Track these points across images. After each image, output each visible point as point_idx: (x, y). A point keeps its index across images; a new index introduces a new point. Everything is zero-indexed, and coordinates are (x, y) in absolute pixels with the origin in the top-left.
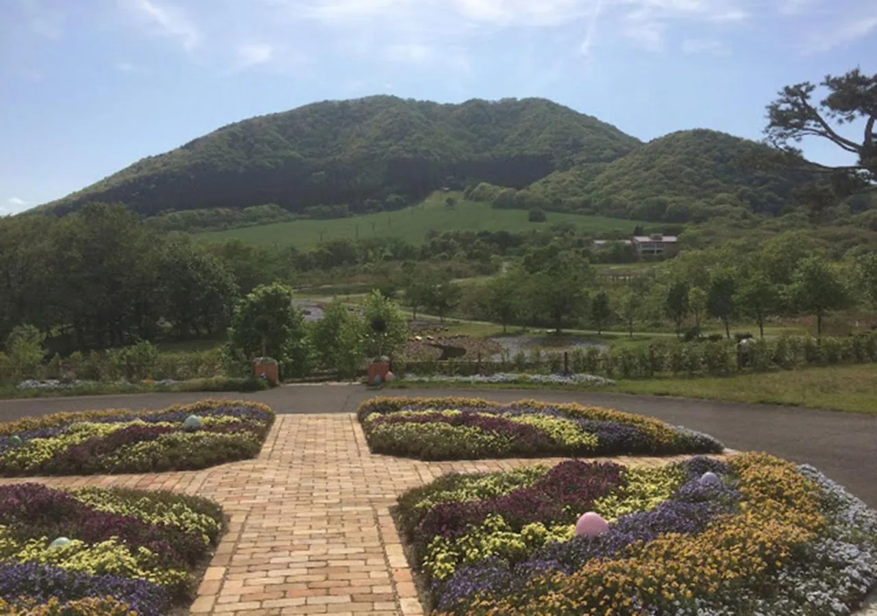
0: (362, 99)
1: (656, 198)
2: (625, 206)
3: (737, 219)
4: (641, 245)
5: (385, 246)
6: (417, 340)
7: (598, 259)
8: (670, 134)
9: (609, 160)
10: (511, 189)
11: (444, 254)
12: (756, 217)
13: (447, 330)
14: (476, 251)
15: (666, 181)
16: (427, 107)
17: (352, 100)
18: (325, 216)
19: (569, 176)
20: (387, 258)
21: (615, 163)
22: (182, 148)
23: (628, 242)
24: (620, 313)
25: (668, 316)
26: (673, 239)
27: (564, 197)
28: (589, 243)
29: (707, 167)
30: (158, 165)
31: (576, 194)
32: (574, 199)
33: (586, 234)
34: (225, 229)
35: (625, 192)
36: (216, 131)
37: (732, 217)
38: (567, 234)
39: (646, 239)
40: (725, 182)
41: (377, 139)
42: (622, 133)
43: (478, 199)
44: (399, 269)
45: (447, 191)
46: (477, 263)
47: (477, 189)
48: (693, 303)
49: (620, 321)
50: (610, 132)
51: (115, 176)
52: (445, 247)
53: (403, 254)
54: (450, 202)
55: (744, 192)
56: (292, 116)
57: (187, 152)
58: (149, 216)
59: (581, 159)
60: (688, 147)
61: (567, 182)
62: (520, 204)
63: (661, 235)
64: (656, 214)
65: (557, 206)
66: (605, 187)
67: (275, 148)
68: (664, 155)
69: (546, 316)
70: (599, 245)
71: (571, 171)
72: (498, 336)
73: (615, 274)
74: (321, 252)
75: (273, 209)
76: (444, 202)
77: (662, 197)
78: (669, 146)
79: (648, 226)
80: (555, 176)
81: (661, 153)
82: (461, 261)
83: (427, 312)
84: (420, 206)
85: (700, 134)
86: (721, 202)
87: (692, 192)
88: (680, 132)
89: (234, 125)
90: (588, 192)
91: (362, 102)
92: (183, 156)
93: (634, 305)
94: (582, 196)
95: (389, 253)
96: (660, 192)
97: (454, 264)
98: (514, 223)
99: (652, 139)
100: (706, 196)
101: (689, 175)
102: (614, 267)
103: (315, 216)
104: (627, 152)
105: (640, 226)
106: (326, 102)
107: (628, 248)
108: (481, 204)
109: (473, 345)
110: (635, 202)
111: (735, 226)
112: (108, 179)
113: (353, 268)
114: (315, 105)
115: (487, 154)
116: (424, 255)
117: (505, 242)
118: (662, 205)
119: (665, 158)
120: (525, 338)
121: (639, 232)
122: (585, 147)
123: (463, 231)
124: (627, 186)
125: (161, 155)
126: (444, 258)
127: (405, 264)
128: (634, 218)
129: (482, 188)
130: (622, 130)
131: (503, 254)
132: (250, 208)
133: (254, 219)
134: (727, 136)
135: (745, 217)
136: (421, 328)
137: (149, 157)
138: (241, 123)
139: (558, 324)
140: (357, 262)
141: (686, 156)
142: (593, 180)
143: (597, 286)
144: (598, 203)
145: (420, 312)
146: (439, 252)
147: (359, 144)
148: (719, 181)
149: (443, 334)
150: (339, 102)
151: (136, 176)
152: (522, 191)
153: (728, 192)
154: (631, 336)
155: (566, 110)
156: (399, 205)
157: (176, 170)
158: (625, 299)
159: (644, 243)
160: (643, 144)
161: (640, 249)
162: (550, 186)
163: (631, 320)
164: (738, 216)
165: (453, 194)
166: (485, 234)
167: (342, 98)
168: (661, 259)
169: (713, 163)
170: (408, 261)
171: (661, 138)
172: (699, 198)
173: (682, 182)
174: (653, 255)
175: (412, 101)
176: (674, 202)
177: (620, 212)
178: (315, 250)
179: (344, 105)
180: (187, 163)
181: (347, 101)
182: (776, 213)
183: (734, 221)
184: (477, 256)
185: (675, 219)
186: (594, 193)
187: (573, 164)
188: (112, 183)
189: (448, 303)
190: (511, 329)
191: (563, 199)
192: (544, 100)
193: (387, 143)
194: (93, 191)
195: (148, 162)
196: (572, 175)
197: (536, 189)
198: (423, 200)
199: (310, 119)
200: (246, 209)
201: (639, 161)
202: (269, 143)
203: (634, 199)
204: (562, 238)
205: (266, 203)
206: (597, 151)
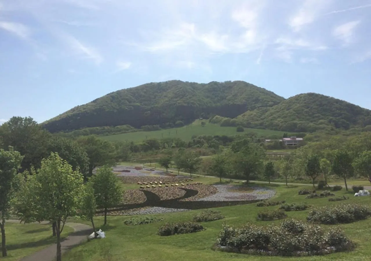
0: (166, 82)
1: (292, 122)
2: (278, 125)
3: (329, 131)
4: (287, 142)
5: (173, 142)
6: (176, 185)
7: (267, 148)
8: (297, 95)
9: (271, 106)
10: (228, 118)
11: (198, 145)
12: (337, 130)
13: (192, 180)
14: (212, 144)
15: (296, 114)
16: (193, 85)
17: (162, 82)
18: (149, 130)
19: (254, 112)
20: (173, 147)
21: (274, 107)
22: (92, 102)
23: (281, 140)
24: (281, 172)
25: (308, 174)
26: (301, 139)
27: (252, 121)
28: (264, 141)
29: (314, 109)
30: (82, 109)
31: (257, 120)
32: (256, 122)
33: (262, 137)
34: (107, 135)
35: (279, 119)
36: (106, 95)
37: (326, 130)
38: (253, 137)
39: (289, 139)
40: (322, 115)
41: (172, 98)
42: (276, 95)
43: (215, 122)
44: (177, 151)
45: (202, 119)
46: (213, 149)
47: (214, 118)
48: (323, 168)
49: (279, 176)
50: (271, 94)
51: (64, 114)
52: (199, 142)
53: (180, 145)
54: (203, 123)
55: (331, 119)
56: (137, 89)
57: (94, 104)
58: (75, 130)
59: (259, 105)
60: (305, 100)
61: (253, 115)
62: (233, 124)
63: (295, 137)
64: (292, 129)
65: (248, 125)
66: (270, 117)
67: (130, 102)
68: (295, 104)
69: (242, 174)
70: (267, 141)
71: (255, 110)
72: (217, 184)
73: (276, 154)
74: (144, 144)
75: (127, 127)
76: (200, 123)
77: (295, 122)
78: (297, 100)
79: (289, 134)
80: (248, 113)
81: (294, 103)
82: (206, 148)
83: (185, 172)
84: (190, 125)
85: (311, 95)
86: (321, 123)
87: (308, 119)
88: (302, 94)
89: (113, 93)
90: (262, 119)
91: (166, 83)
92: (92, 106)
93: (287, 168)
94: (259, 121)
95: (174, 145)
96: (294, 119)
97: (203, 150)
98: (230, 132)
99: (290, 97)
100: (315, 121)
101: (306, 112)
102: (274, 151)
103: (145, 130)
104: (279, 103)
105: (286, 134)
106: (152, 83)
107: (281, 142)
108: (216, 124)
109: (202, 189)
110: (283, 123)
111: (328, 134)
112: (60, 115)
113: (157, 151)
114: (147, 84)
115: (218, 104)
116: (189, 146)
117: (225, 140)
118: (295, 125)
119: (296, 105)
120: (230, 185)
121: (285, 136)
122: (261, 101)
123: (207, 136)
124: (279, 117)
125: (83, 105)
126: (198, 147)
127: (180, 149)
128: (283, 130)
129: (217, 118)
130: (276, 94)
131: (225, 146)
132: (118, 126)
133: (120, 131)
134: (323, 95)
135: (332, 130)
136: (180, 179)
137: (78, 106)
138: (116, 92)
139: (248, 178)
140: (159, 149)
141: (304, 104)
142: (265, 114)
143: (268, 159)
144: (267, 124)
145: (182, 171)
146: (197, 144)
147: (165, 100)
148: (319, 115)
149: (190, 183)
150: (157, 83)
151: (72, 113)
152: (234, 119)
153: (324, 119)
154: (287, 185)
155: (252, 86)
156: (181, 125)
157: (89, 111)
158: (283, 165)
159: (288, 141)
160: (285, 99)
161: (286, 144)
162: (246, 117)
163: (286, 176)
164: (329, 129)
165: (204, 121)
166: (217, 137)
167: (158, 82)
168: (296, 148)
169: (317, 107)
170: (181, 148)
171: (294, 97)
172: (312, 122)
173: (303, 115)
174: (292, 146)
175: (187, 83)
176: (300, 123)
177: (276, 128)
178: (141, 143)
179: (159, 84)
180: (93, 108)
181: (160, 83)
182: (346, 128)
183: (327, 132)
184: (214, 146)
185: (301, 131)
186: (265, 120)
187: (256, 108)
188: (62, 117)
189: (194, 167)
190: (224, 180)
191: (251, 122)
192: (243, 82)
193: (176, 100)
194: (54, 120)
195: (77, 108)
196: (255, 112)
197: (240, 118)
198: (192, 123)
199: (145, 90)
200: (116, 127)
201: (284, 106)
202: (127, 100)
203: (282, 122)
204: (252, 139)
205: (125, 124)
206: (266, 102)
